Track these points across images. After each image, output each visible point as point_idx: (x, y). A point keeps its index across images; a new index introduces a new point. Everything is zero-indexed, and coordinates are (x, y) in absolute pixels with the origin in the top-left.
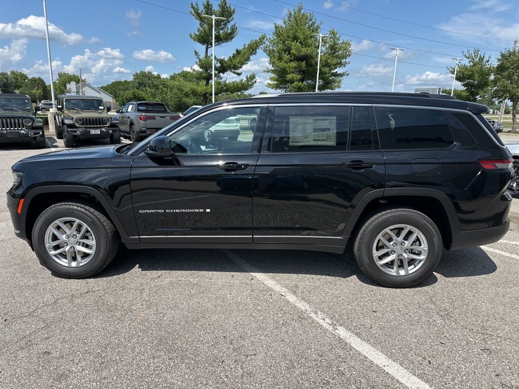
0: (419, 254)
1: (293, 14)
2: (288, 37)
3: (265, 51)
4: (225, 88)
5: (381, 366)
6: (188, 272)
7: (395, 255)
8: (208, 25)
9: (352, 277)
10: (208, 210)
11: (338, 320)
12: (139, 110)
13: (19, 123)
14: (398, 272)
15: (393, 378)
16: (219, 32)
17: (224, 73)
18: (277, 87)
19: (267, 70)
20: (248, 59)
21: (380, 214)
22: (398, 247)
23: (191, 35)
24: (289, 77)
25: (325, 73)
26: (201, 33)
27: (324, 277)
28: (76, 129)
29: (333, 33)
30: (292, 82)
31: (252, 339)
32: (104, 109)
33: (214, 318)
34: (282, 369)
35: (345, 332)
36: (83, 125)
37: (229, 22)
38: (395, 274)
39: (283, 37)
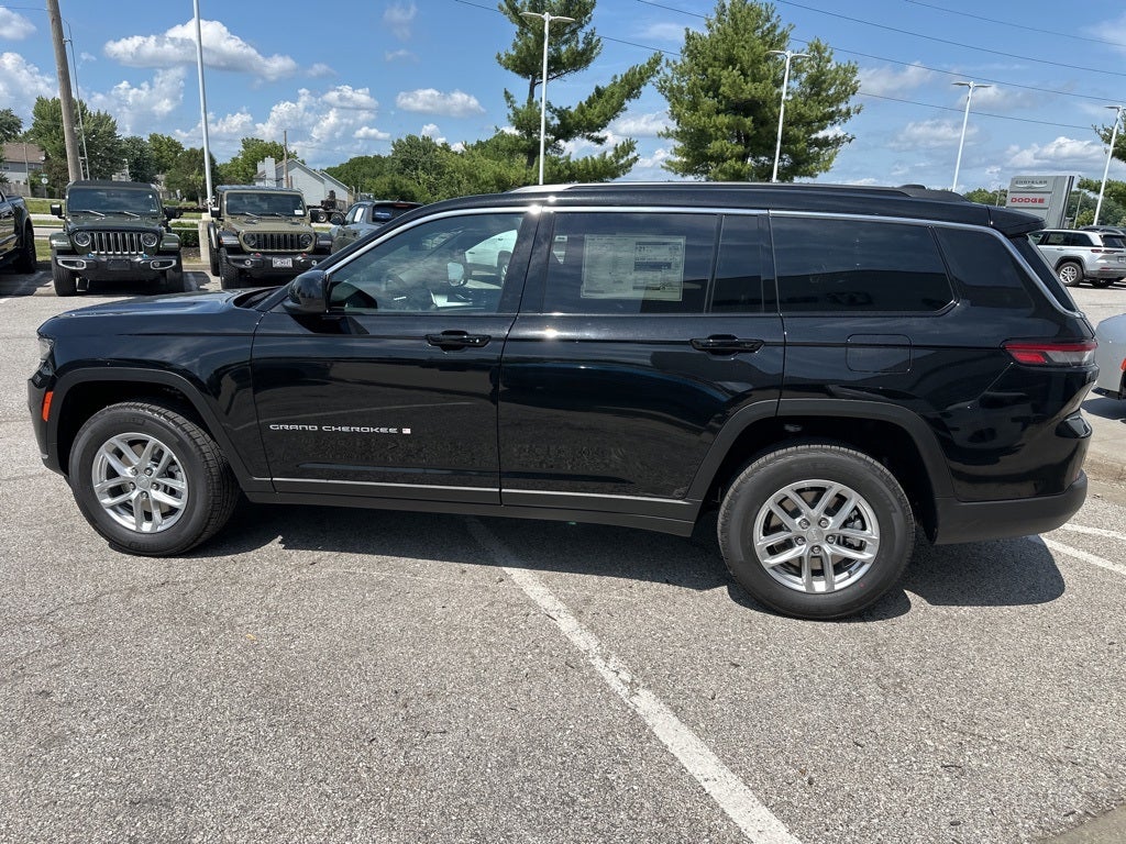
0: (860, 548)
1: (728, 6)
2: (715, 59)
3: (662, 89)
4: (567, 172)
5: (699, 778)
6: (374, 558)
7: (804, 546)
8: (535, 34)
9: (717, 590)
10: (407, 431)
11: (645, 676)
12: (376, 220)
13: (132, 241)
14: (809, 585)
15: (714, 806)
16: (557, 50)
17: (567, 141)
18: (687, 169)
19: (665, 132)
20: (618, 108)
21: (772, 455)
22: (813, 529)
23: (499, 57)
24: (714, 147)
25: (796, 140)
26: (520, 52)
27: (655, 585)
28: (245, 257)
29: (817, 48)
30: (720, 158)
31: (451, 701)
32: (305, 215)
33: (390, 653)
34: (489, 765)
35: (652, 702)
36: (259, 248)
37: (582, 26)
38: (803, 589)
39: (704, 58)
